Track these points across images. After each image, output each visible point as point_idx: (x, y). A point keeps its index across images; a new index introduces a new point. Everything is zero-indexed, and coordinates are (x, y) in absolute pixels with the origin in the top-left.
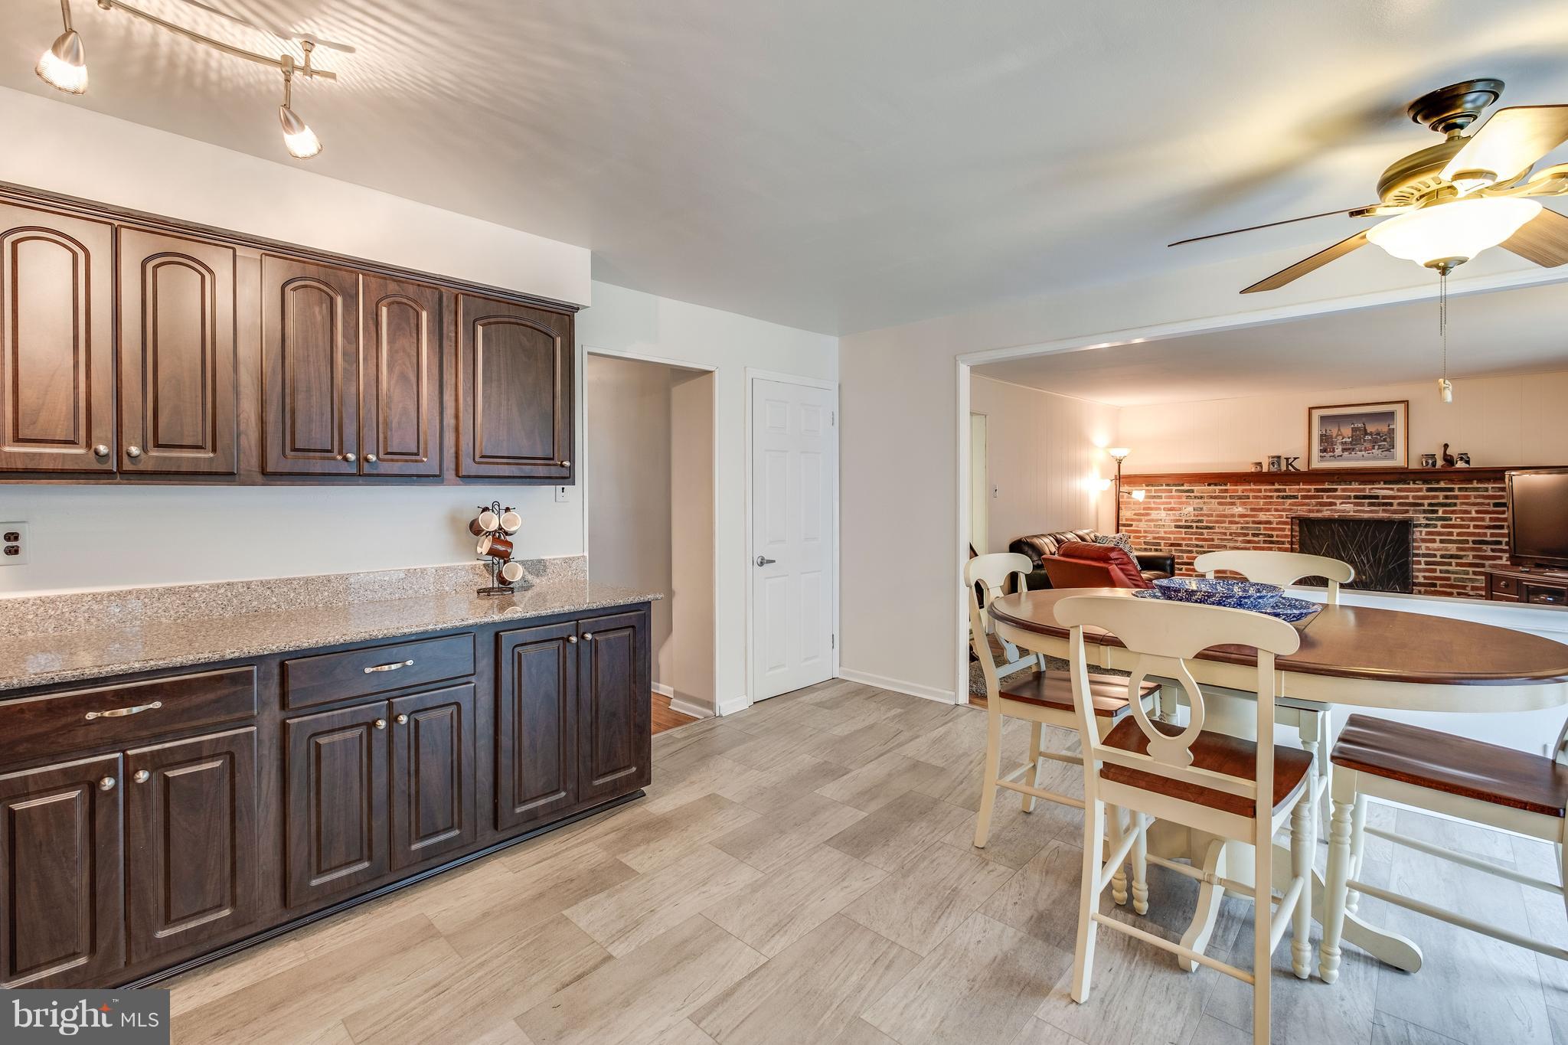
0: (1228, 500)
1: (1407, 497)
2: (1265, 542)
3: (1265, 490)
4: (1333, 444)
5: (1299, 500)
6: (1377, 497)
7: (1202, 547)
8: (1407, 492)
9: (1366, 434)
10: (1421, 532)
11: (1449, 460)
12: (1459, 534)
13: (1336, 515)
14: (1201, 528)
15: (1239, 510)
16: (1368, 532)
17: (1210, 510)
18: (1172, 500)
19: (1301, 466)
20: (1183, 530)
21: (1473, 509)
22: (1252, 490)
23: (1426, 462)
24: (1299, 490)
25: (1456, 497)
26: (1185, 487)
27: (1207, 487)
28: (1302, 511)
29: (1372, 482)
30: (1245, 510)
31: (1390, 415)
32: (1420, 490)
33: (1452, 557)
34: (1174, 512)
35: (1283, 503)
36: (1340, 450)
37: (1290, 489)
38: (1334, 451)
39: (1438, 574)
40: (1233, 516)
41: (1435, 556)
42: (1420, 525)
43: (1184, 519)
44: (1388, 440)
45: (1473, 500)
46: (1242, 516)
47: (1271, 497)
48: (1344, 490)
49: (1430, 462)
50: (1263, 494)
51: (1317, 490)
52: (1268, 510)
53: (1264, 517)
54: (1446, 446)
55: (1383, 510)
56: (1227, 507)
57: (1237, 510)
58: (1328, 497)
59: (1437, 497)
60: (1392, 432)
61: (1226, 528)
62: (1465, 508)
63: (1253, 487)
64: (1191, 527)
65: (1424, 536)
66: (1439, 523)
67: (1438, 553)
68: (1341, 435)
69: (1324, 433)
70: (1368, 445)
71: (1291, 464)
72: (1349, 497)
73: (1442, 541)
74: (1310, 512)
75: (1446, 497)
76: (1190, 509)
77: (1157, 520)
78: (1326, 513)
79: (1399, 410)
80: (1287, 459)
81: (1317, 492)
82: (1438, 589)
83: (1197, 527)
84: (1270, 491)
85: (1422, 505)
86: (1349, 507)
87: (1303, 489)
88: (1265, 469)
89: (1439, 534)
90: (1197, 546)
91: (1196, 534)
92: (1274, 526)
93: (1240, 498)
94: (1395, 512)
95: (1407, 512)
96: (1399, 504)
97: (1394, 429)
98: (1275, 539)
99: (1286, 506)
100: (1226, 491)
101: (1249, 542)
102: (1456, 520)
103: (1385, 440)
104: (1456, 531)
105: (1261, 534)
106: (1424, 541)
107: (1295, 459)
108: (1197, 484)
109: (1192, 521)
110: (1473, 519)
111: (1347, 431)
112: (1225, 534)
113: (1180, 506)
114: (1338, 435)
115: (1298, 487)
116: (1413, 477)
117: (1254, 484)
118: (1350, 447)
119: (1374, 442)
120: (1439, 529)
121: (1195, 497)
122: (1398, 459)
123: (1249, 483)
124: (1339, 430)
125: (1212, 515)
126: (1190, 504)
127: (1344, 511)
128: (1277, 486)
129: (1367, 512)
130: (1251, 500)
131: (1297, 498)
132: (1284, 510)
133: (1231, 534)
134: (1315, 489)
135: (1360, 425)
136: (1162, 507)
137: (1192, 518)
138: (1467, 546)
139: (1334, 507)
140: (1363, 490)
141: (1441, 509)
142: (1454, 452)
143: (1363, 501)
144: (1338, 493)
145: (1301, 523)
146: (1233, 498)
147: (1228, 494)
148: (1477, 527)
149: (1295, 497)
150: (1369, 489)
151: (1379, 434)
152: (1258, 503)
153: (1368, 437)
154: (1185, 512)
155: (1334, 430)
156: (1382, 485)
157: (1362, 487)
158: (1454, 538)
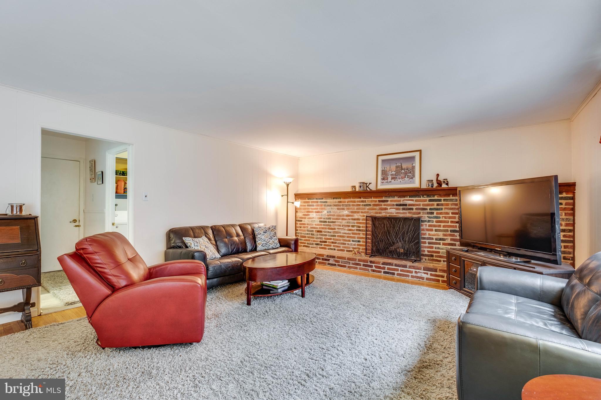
0: (342, 207)
1: (419, 205)
2: (357, 230)
3: (357, 201)
4: (387, 175)
5: (372, 207)
6: (406, 205)
7: (330, 233)
8: (420, 202)
9: (402, 169)
10: (426, 225)
11: (439, 183)
12: (444, 226)
13: (388, 215)
14: (330, 223)
15: (346, 212)
16: (400, 225)
17: (334, 212)
18: (318, 207)
19: (373, 187)
20: (323, 223)
21: (450, 212)
22: (351, 202)
23: (428, 184)
24: (372, 201)
25: (442, 205)
26: (324, 200)
27: (333, 200)
28: (373, 213)
29: (404, 196)
30: (348, 213)
31: (413, 158)
32: (425, 201)
33: (440, 239)
34: (319, 214)
35: (365, 209)
36: (390, 178)
37: (368, 201)
38: (387, 179)
39: (434, 250)
40: (343, 215)
41: (433, 239)
42: (426, 221)
43: (323, 217)
44: (412, 172)
45: (450, 206)
46: (348, 216)
47: (359, 205)
48: (391, 201)
49: (430, 184)
50: (356, 203)
51: (380, 201)
52: (358, 212)
53: (356, 216)
54: (438, 175)
55: (409, 212)
56: (341, 211)
57: (345, 212)
58: (385, 205)
59: (433, 205)
60: (414, 167)
61: (341, 222)
62: (447, 211)
63: (352, 200)
64: (326, 222)
65: (427, 228)
66: (435, 220)
67: (434, 237)
68: (391, 170)
69: (383, 169)
70: (402, 175)
71: (368, 187)
72: (394, 205)
73: (436, 230)
74: (376, 213)
75: (438, 205)
76: (325, 212)
77: (312, 218)
78: (383, 214)
79: (417, 154)
80: (366, 184)
81: (380, 202)
82: (434, 258)
83: (329, 222)
84: (359, 202)
85: (426, 209)
86: (393, 211)
87: (373, 200)
88: (357, 190)
89: (435, 226)
90: (328, 232)
91: (328, 225)
92: (361, 221)
93: (346, 206)
94: (414, 213)
95: (419, 213)
96: (416, 209)
97: (414, 166)
98: (361, 228)
99: (366, 211)
100: (340, 202)
101: (350, 230)
102: (442, 218)
103: (410, 173)
104: (442, 224)
105: (355, 226)
106: (428, 230)
107: (370, 183)
108: (329, 198)
109: (327, 219)
110: (450, 218)
111: (393, 167)
112: (340, 226)
113: (322, 210)
114: (389, 170)
115: (371, 199)
116: (422, 193)
117: (353, 198)
118: (395, 177)
119: (406, 173)
120: (434, 223)
121: (328, 205)
122: (415, 184)
123: (350, 197)
124: (390, 167)
125: (335, 215)
126: (325, 209)
127: (391, 213)
128: (362, 199)
129: (402, 214)
130: (351, 207)
132: (365, 212)
133: (343, 226)
134: (378, 200)
135: (399, 165)
136: (314, 211)
137: (327, 217)
138: (447, 233)
139: (387, 211)
140: (400, 201)
141: (435, 212)
142: (441, 178)
143: (400, 207)
144: (389, 203)
145: (374, 219)
146: (343, 206)
147: (341, 204)
148: (452, 222)
149: (370, 205)
150: (402, 200)
151: (407, 169)
152: (354, 209)
153: (403, 171)
154: (323, 213)
155: (387, 167)
156: (408, 198)
157: (399, 199)
158: (442, 228)
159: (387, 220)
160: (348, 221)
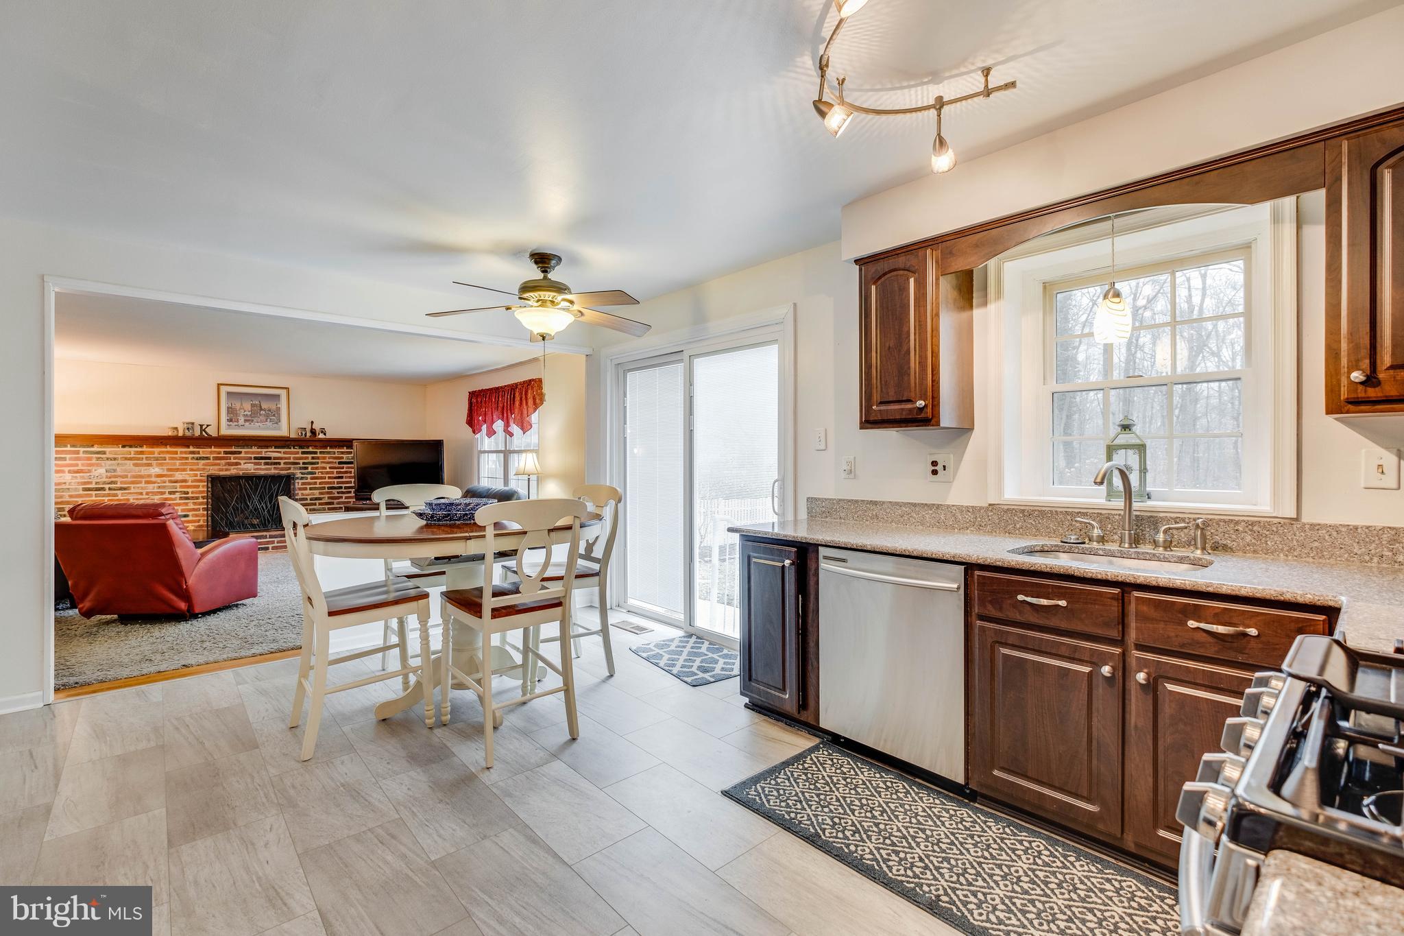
0: (144, 461)
1: (289, 458)
2: (181, 498)
3: (181, 452)
4: (237, 415)
5: (211, 461)
6: (269, 458)
8: (290, 454)
9: (261, 409)
10: (298, 483)
11: (313, 432)
12: (320, 483)
13: (241, 473)
14: (115, 490)
15: (156, 470)
16: (266, 485)
17: (125, 471)
18: (80, 462)
19: (212, 431)
20: (94, 493)
21: (328, 466)
22: (168, 452)
23: (302, 433)
24: (211, 453)
25: (318, 458)
26: (96, 449)
27: (121, 449)
28: (214, 470)
29: (267, 447)
30: (162, 471)
31: (277, 397)
32: (298, 453)
33: (316, 499)
34: (82, 474)
35: (198, 464)
36: (243, 420)
37: (204, 452)
38: (238, 421)
40: (149, 476)
41: (307, 499)
42: (298, 478)
43: (94, 481)
44: (276, 415)
45: (327, 460)
46: (159, 476)
47: (187, 458)
48: (246, 453)
49: (304, 433)
50: (179, 455)
51: (226, 453)
52: (184, 470)
53: (180, 476)
54: (312, 422)
55: (274, 468)
56: (143, 468)
57: (153, 471)
58: (235, 458)
59: (307, 458)
61: (142, 488)
62: (324, 465)
63: (169, 449)
64: (103, 489)
65: (300, 486)
66: (309, 476)
67: (309, 497)
68: (243, 409)
69: (230, 406)
70: (262, 418)
71: (204, 430)
72: (251, 458)
73: (311, 489)
74: (220, 471)
75: (313, 458)
76: (102, 471)
78: (233, 471)
79: (283, 393)
80: (201, 426)
83: (110, 489)
84: (185, 453)
85: (299, 463)
86: (250, 466)
87: (214, 451)
88: (181, 434)
89: (309, 484)
91: (108, 495)
92: (189, 484)
93: (157, 459)
94: (282, 469)
95: (290, 469)
96: (285, 463)
97: (280, 408)
98: (190, 495)
99: (201, 466)
100: (142, 453)
102: (318, 474)
103: (274, 415)
104: (318, 481)
105: (177, 492)
106: (300, 489)
107: (208, 426)
108: (109, 446)
109: (104, 483)
110: (327, 473)
111: (247, 406)
112: (141, 494)
113: (89, 468)
114: (240, 409)
115: (210, 450)
116: (293, 443)
117: (171, 447)
118: (250, 418)
119: (267, 416)
120: (309, 480)
121: (108, 459)
122: (283, 431)
123: (166, 445)
124: (242, 404)
125: (126, 476)
126: (101, 466)
127: (247, 469)
128: (191, 449)
129: (263, 470)
130: (167, 461)
131: (210, 459)
132: (198, 470)
133: (147, 494)
134: (224, 452)
135: (257, 403)
136: (67, 469)
137: (104, 480)
138: (324, 491)
139: (239, 466)
140: (261, 453)
141: (310, 467)
142: (317, 427)
143: (261, 461)
144: (242, 455)
145: (214, 480)
146: (150, 460)
147: (144, 456)
148: (329, 478)
149: (207, 458)
150: (264, 452)
151: (270, 410)
152: (175, 464)
153: (262, 412)
154: (96, 473)
155: (237, 405)
156: (273, 449)
157: (259, 450)
158: (318, 486)
159: (245, 480)
160: (159, 485)
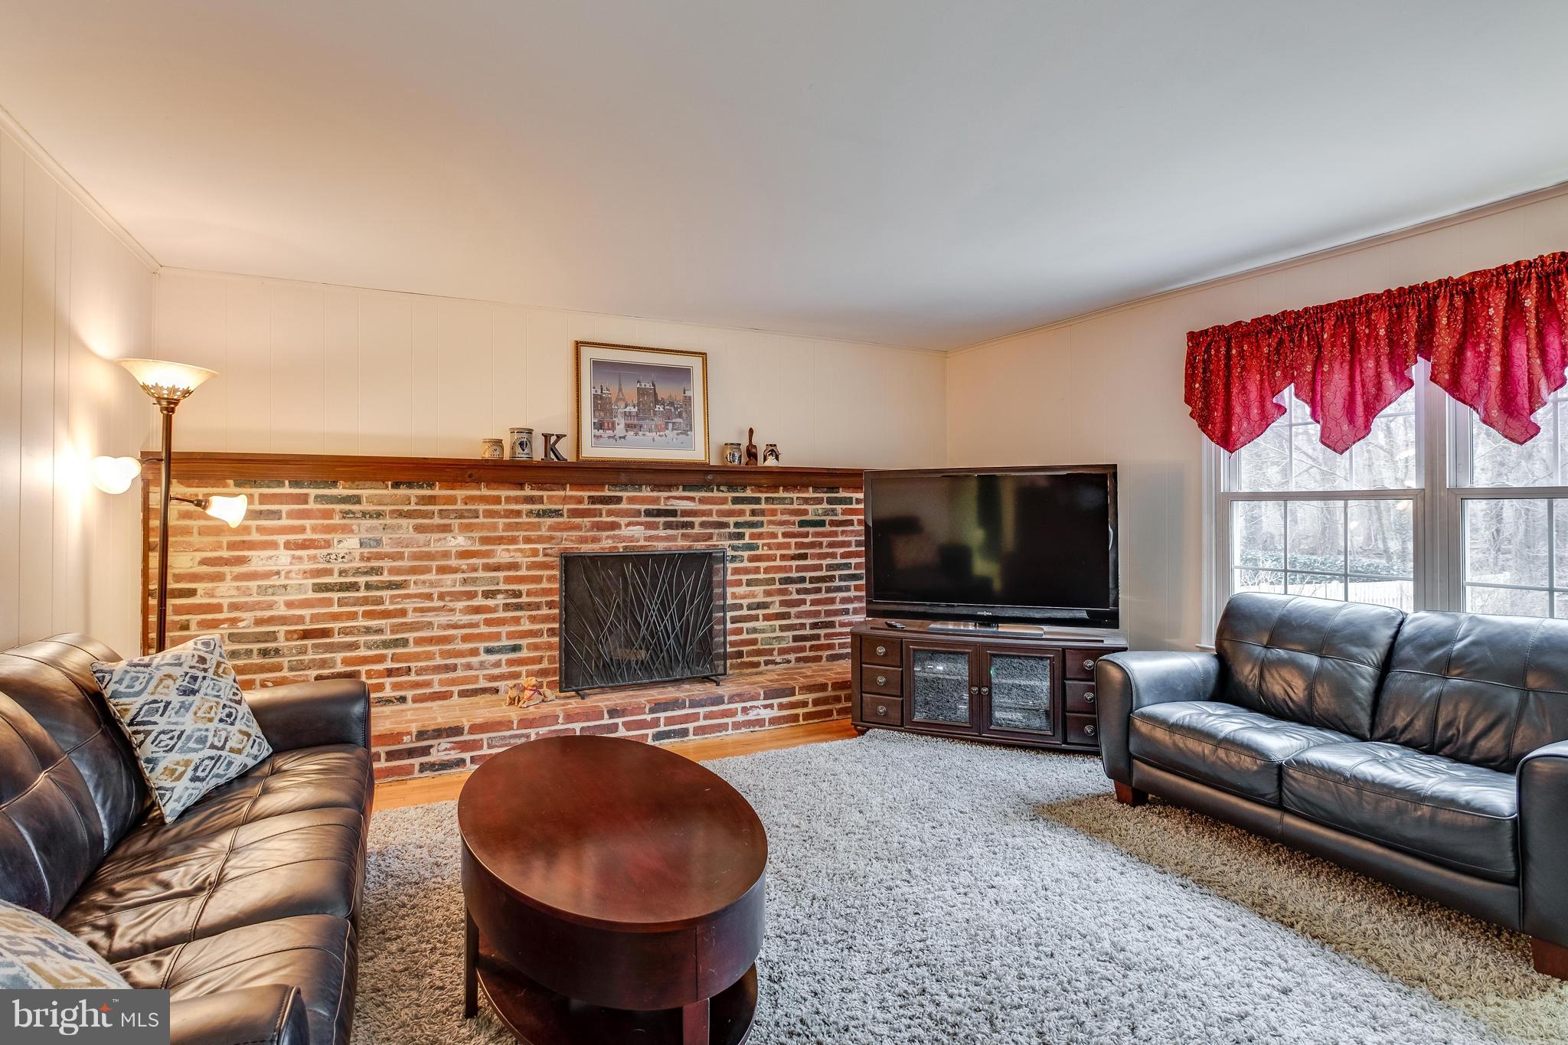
0: (437, 521)
1: (710, 513)
2: (507, 607)
3: (508, 499)
4: (611, 413)
5: (565, 519)
6: (673, 513)
7: (380, 631)
8: (711, 504)
9: (657, 402)
10: (726, 570)
11: (753, 453)
12: (766, 571)
13: (624, 547)
14: (378, 588)
15: (458, 541)
16: (672, 576)
17: (399, 543)
18: (308, 523)
19: (566, 451)
20: (335, 596)
21: (780, 530)
22: (482, 500)
23: (731, 456)
25: (762, 513)
26: (340, 491)
27: (391, 491)
28: (569, 541)
29: (669, 487)
30: (470, 542)
32: (724, 501)
33: (758, 606)
34: (312, 552)
35: (538, 527)
36: (622, 426)
37: (551, 498)
38: (613, 428)
39: (745, 636)
40: (446, 555)
41: (742, 607)
42: (725, 559)
43: (336, 567)
44: (684, 415)
45: (779, 517)
46: (464, 555)
47: (518, 513)
48: (631, 500)
49: (737, 455)
50: (503, 506)
51: (593, 500)
52: (513, 540)
53: (505, 555)
54: (751, 431)
55: (683, 535)
56: (433, 537)
57: (453, 542)
58: (610, 513)
59: (741, 513)
60: (688, 400)
61: (432, 584)
62: (773, 529)
63: (485, 492)
64: (354, 586)
65: (729, 577)
66: (746, 554)
67: (745, 602)
68: (624, 400)
69: (599, 393)
70: (659, 421)
71: (552, 448)
72: (638, 513)
73: (748, 583)
74: (581, 542)
75: (753, 513)
76: (352, 543)
77: (267, 575)
78: (606, 543)
79: (696, 365)
80: (547, 437)
81: (593, 503)
82: (746, 659)
83: (368, 586)
84: (516, 500)
85: (725, 525)
86: (638, 531)
87: (571, 497)
88: (507, 456)
89: (747, 571)
90: (368, 630)
91: (365, 601)
92: (523, 572)
93: (460, 515)
94: (697, 538)
95: (710, 537)
96: (703, 525)
97: (690, 397)
98: (524, 599)
99: (544, 532)
100: (432, 500)
101: (477, 610)
102: (763, 549)
103: (680, 415)
104: (763, 565)
105: (499, 592)
106: (730, 584)
107: (559, 437)
108: (369, 484)
109: (358, 572)
110: (780, 546)
111: (630, 390)
113: (327, 537)
114: (618, 400)
115: (562, 493)
116: (719, 479)
117: (488, 487)
118: (636, 422)
119: (668, 416)
120: (746, 564)
121: (364, 514)
122: (694, 451)
123: (477, 481)
124: (620, 390)
125: (400, 556)
126: (352, 531)
127: (631, 539)
128: (528, 492)
129: (662, 541)
130: (481, 520)
131: (562, 515)
132: (540, 540)
133: (441, 596)
134: (589, 497)
135: (648, 386)
136: (281, 539)
137: (357, 564)
138: (773, 587)
139: (617, 532)
140: (656, 500)
141: (748, 532)
142: (761, 444)
143: (657, 519)
144: (624, 506)
145: (570, 562)
146: (447, 517)
147: (436, 508)
148: (783, 557)
149: (558, 513)
150: (667, 499)
151: (672, 404)
152: (494, 527)
153: (659, 408)
154: (339, 549)
155: (612, 390)
156: (680, 493)
157: (655, 494)
158: (761, 576)
159: (634, 566)
160: (466, 575)
